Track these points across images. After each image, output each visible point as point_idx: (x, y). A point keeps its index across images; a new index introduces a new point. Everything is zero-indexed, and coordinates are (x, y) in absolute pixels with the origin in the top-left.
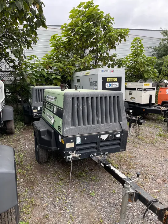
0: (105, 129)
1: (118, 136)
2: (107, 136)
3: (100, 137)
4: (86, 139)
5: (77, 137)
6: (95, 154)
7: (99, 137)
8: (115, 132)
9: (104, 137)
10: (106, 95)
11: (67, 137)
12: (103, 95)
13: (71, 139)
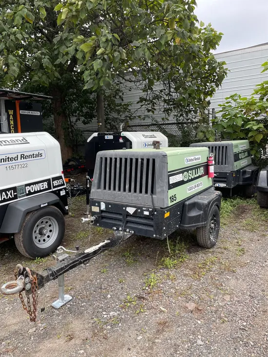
0: (132, 200)
1: (146, 213)
2: (134, 209)
3: (126, 209)
4: (110, 206)
5: (102, 201)
6: (120, 229)
7: (124, 208)
8: (145, 207)
9: (131, 210)
10: (138, 156)
11: (93, 199)
12: (133, 156)
13: (96, 202)
